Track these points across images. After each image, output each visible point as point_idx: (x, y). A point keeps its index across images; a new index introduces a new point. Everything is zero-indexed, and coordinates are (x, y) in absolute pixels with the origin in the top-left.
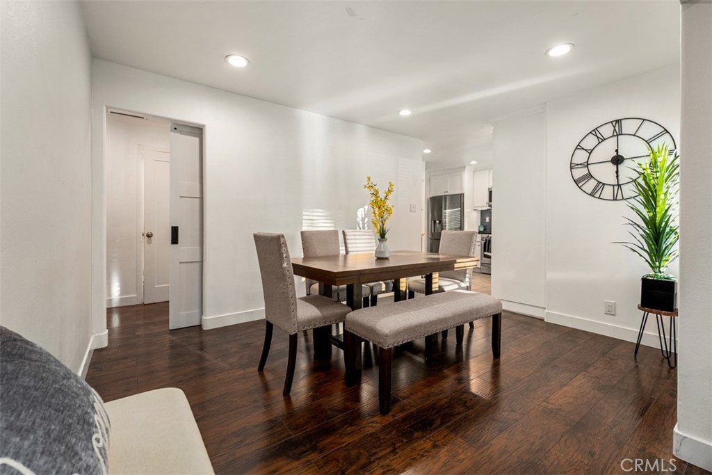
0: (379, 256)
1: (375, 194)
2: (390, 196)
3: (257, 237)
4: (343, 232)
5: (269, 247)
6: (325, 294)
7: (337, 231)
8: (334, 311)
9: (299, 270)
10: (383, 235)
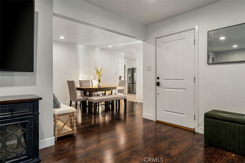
0: (99, 86)
1: (97, 71)
2: (101, 71)
3: (68, 81)
4: (91, 80)
5: (71, 84)
6: (85, 95)
7: (89, 80)
8: (86, 98)
9: (78, 89)
10: (99, 81)
